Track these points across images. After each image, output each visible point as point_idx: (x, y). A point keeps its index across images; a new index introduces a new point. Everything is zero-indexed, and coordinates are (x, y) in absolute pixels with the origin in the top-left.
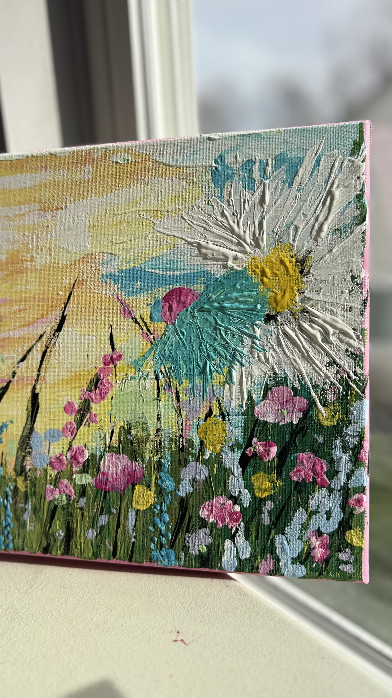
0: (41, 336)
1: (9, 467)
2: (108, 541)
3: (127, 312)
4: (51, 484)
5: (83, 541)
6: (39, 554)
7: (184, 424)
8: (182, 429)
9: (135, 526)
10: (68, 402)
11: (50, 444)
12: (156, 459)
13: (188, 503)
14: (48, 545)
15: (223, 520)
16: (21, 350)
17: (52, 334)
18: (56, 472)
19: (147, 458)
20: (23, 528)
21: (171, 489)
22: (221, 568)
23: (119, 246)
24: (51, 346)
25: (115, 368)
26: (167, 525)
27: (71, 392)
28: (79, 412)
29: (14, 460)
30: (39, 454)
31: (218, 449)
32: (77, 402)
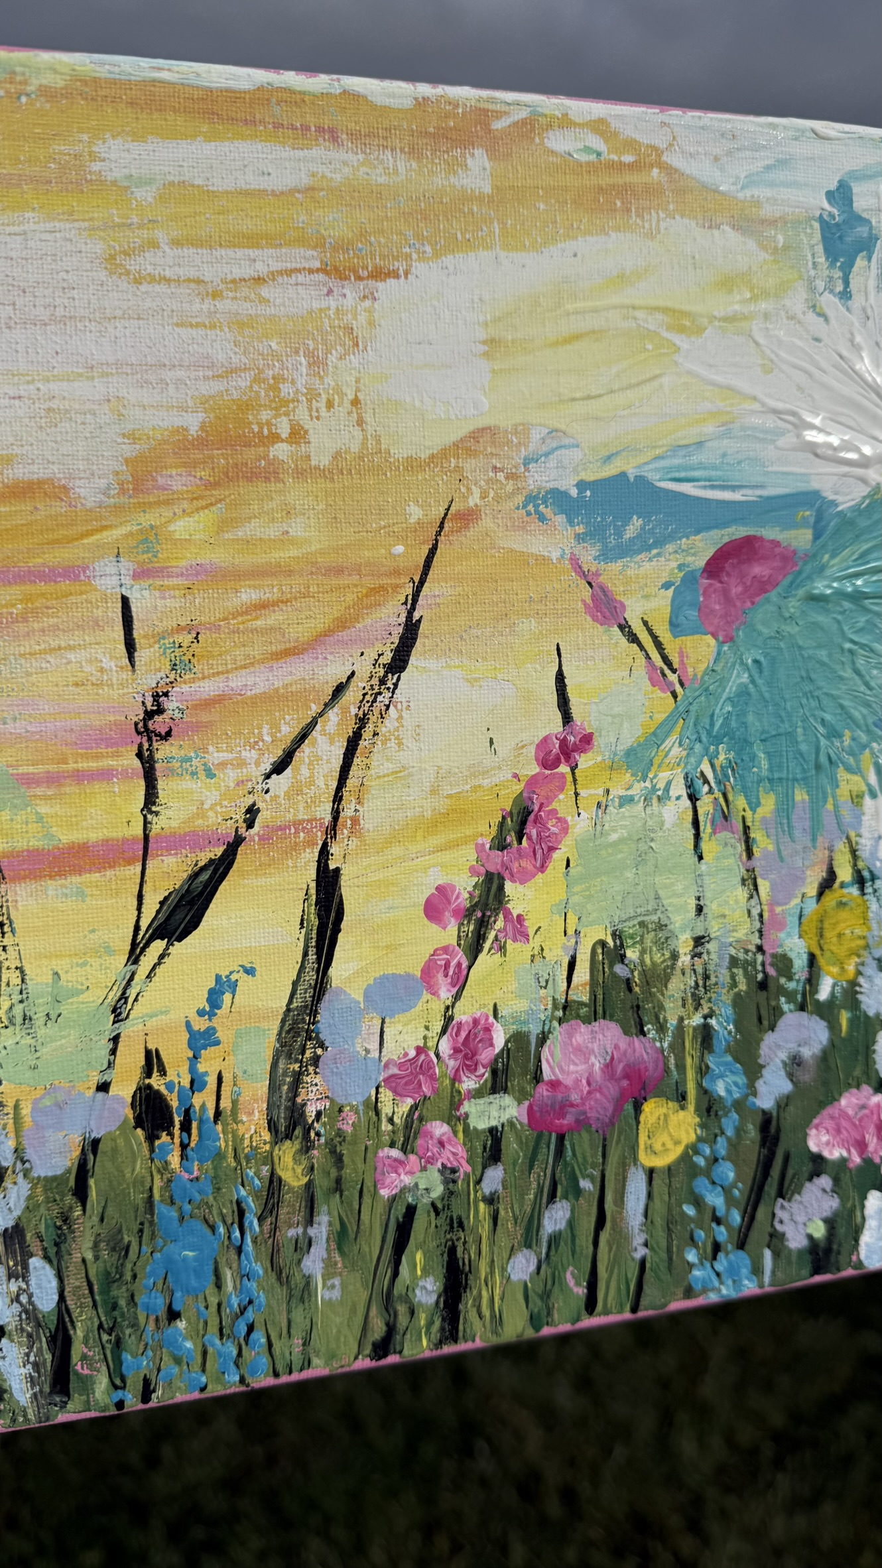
0: (339, 690)
1: (245, 1119)
2: (572, 1274)
3: (605, 609)
4: (391, 1145)
5: (497, 1292)
6: (362, 1363)
7: (766, 915)
8: (760, 931)
9: (646, 1215)
10: (438, 889)
11: (383, 1022)
12: (697, 1020)
13: (782, 1121)
14: (391, 1329)
15: (862, 1146)
16: (272, 735)
17: (375, 681)
18: (406, 1105)
19: (672, 1022)
20: (302, 1300)
21: (737, 1095)
22: (858, 1263)
23: (579, 408)
24: (373, 719)
25: (573, 774)
26: (727, 1191)
27: (442, 858)
28: (469, 913)
29: (266, 1089)
30: (347, 1058)
31: (851, 968)
32: (465, 885)
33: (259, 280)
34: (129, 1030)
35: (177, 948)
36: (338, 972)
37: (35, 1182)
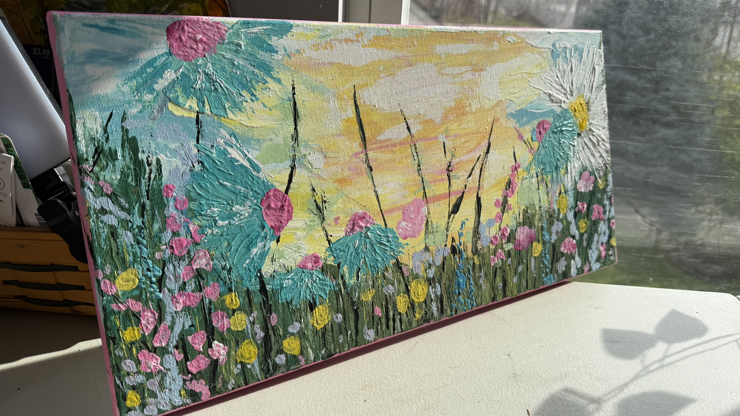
0: (479, 158)
1: (468, 251)
2: (524, 279)
3: (521, 137)
4: (492, 255)
5: (512, 285)
6: (490, 303)
7: (550, 201)
8: (550, 204)
9: (535, 267)
10: (497, 200)
11: (489, 229)
12: (540, 225)
13: (556, 245)
14: (495, 295)
15: (570, 249)
16: (468, 169)
17: (484, 156)
18: (494, 246)
20: (480, 289)
21: (548, 240)
22: (571, 277)
23: (514, 95)
24: (484, 164)
25: (517, 173)
26: (548, 261)
27: (497, 193)
28: (502, 204)
29: (471, 245)
30: (484, 237)
31: (565, 211)
32: (501, 199)
33: (462, 73)
34: (449, 233)
35: (456, 215)
36: (482, 218)
37: (436, 267)
